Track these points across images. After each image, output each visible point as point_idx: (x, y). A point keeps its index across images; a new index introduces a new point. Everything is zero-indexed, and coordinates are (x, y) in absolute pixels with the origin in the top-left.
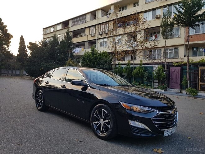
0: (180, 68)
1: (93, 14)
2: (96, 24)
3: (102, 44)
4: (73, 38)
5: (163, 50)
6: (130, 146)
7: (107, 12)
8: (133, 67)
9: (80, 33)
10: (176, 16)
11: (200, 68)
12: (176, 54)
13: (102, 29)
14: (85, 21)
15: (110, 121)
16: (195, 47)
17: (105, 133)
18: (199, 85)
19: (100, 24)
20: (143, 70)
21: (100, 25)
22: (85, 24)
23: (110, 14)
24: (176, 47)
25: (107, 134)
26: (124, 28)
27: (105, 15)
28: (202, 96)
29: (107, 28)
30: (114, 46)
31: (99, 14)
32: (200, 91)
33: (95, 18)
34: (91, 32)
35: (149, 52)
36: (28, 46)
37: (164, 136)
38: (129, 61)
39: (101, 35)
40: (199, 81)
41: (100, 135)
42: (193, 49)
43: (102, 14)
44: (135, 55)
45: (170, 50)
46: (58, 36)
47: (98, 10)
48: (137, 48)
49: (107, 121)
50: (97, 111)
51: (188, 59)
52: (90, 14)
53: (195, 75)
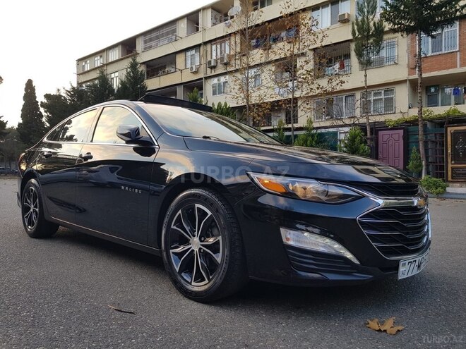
0: (401, 132)
1: (193, 19)
2: (201, 42)
3: (218, 90)
4: (147, 78)
5: (358, 95)
6: (289, 318)
7: (226, 15)
8: (290, 136)
9: (165, 67)
10: (388, 9)
11: (449, 129)
12: (389, 104)
13: (214, 53)
14: (174, 37)
15: (220, 238)
16: (433, 86)
17: (207, 281)
18: (450, 169)
19: (210, 41)
20: (316, 142)
21: (209, 46)
22: (174, 43)
23: (232, 17)
24: (389, 86)
25: (212, 282)
26: (267, 48)
27: (221, 22)
28: (456, 194)
29: (227, 52)
30: (245, 87)
31: (206, 19)
32: (450, 184)
33: (197, 29)
34: (189, 62)
35: (328, 103)
36: (42, 102)
37: (400, 278)
38: (281, 122)
39: (213, 68)
40: (449, 160)
41: (190, 287)
42: (427, 89)
43: (214, 18)
44: (294, 107)
45: (375, 94)
46: (113, 76)
47: (204, 9)
48: (297, 94)
49: (211, 240)
50: (180, 212)
51: (421, 110)
52: (185, 20)
53: (438, 147)
